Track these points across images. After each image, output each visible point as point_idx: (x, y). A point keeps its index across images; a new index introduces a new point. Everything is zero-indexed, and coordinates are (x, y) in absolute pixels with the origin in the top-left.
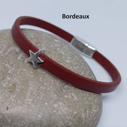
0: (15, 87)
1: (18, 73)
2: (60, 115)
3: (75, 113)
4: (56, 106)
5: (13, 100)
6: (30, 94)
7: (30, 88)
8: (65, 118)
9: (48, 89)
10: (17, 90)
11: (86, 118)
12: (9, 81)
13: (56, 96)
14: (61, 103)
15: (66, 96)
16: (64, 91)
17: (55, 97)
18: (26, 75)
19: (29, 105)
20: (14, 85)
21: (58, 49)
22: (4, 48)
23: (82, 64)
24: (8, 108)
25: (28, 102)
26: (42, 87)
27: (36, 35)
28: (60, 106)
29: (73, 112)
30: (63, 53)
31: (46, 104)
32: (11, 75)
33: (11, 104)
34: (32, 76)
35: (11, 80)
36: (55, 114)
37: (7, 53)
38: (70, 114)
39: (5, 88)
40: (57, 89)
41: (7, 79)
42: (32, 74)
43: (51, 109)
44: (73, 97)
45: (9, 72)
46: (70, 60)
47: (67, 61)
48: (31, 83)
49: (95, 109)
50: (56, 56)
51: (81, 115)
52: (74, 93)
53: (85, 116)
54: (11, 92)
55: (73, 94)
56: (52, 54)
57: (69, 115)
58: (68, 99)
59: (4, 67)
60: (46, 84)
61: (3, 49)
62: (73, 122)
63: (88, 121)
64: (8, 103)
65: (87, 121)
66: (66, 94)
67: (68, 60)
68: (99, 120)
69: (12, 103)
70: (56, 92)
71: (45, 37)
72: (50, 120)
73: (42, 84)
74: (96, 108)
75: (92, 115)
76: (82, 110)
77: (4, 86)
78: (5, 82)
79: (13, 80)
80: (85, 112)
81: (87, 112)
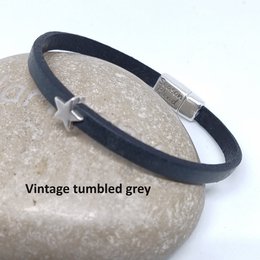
0: (46, 165)
1: (50, 139)
3: (155, 208)
6: (73, 177)
7: (74, 167)
9: (106, 167)
10: (51, 170)
11: (174, 217)
12: (34, 155)
15: (138, 180)
18: (64, 142)
20: (44, 162)
21: (124, 92)
22: (22, 92)
24: (35, 202)
26: (94, 164)
27: (80, 66)
29: (151, 206)
30: (133, 100)
32: (36, 143)
34: (76, 144)
35: (38, 152)
36: (119, 210)
37: (27, 102)
38: (146, 211)
39: (28, 167)
41: (31, 150)
43: (112, 202)
45: (34, 137)
46: (146, 112)
47: (140, 115)
48: (74, 158)
49: (190, 201)
50: (119, 106)
51: (165, 212)
53: (173, 213)
54: (39, 173)
57: (144, 213)
59: (24, 128)
61: (19, 94)
62: (150, 224)
63: (179, 222)
65: (176, 221)
66: (139, 176)
67: (141, 112)
70: (119, 173)
71: (97, 70)
73: (95, 158)
74: (193, 199)
75: (185, 211)
76: (168, 203)
77: (27, 163)
78: (27, 156)
79: (42, 153)
80: (173, 206)
81: (177, 205)
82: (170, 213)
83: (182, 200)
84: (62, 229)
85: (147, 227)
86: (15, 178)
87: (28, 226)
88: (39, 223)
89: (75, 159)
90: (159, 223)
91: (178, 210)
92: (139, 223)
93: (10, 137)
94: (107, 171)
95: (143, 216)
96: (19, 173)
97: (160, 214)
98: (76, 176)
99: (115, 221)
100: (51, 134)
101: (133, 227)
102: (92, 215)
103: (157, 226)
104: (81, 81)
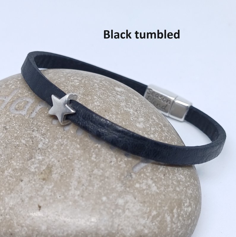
0: (51, 172)
1: (55, 147)
2: (128, 217)
3: (154, 213)
4: (121, 201)
5: (49, 194)
6: (76, 183)
7: (77, 173)
8: (137, 222)
9: (107, 174)
10: (55, 176)
11: (172, 222)
12: (40, 162)
13: (120, 185)
14: (129, 198)
15: (137, 185)
16: (134, 176)
17: (119, 187)
18: (68, 150)
19: (75, 202)
20: (50, 169)
21: (123, 104)
22: (29, 105)
23: (165, 129)
24: (40, 207)
25: (74, 195)
26: (96, 171)
27: (83, 81)
28: (127, 202)
29: (150, 211)
30: (131, 111)
31: (104, 199)
32: (42, 151)
33: (45, 200)
34: (79, 152)
35: (43, 159)
36: (119, 215)
37: (35, 114)
38: (146, 216)
39: (34, 174)
40: (122, 174)
41: (37, 158)
42: (78, 149)
43: (113, 207)
44: (149, 186)
45: (40, 146)
46: (144, 122)
47: (138, 125)
48: (77, 165)
49: (188, 207)
50: (119, 116)
51: (164, 217)
52: (152, 179)
53: (172, 219)
54: (44, 179)
55: (150, 182)
56: (112, 114)
57: (144, 218)
58: (140, 191)
59: (32, 138)
60: (102, 165)
61: (27, 107)
62: (150, 228)
63: (177, 227)
64: (40, 198)
65: (174, 226)
66: (138, 182)
67: (139, 123)
68: (195, 225)
69: (48, 198)
70: (119, 179)
72: (112, 226)
73: (97, 165)
74: (190, 205)
75: (182, 216)
76: (166, 208)
77: (33, 170)
78: (33, 163)
79: (47, 160)
80: (172, 211)
81: (175, 211)
82: (168, 219)
83: (180, 205)
84: (65, 234)
85: (146, 231)
86: (22, 184)
87: (33, 230)
88: (44, 228)
89: (79, 166)
90: (159, 228)
91: (176, 216)
92: (139, 228)
93: (18, 146)
94: (108, 178)
95: (142, 221)
96: (26, 179)
97: (158, 219)
98: (79, 182)
99: (116, 226)
100: (56, 143)
101: (133, 232)
102: (93, 219)
103: (156, 231)
104: (83, 94)
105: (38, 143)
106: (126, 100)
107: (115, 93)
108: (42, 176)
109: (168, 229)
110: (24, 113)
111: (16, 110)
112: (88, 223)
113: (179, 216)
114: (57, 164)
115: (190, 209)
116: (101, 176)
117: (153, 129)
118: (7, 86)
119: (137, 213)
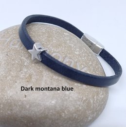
105: (24, 62)
106: (70, 40)
107: (64, 36)
108: (26, 80)
109: (92, 107)
110: (17, 47)
111: (13, 45)
112: (51, 104)
113: (97, 100)
114: (34, 73)
115: (103, 96)
116: (57, 80)
117: (84, 55)
118: (8, 32)
119: (75, 99)
